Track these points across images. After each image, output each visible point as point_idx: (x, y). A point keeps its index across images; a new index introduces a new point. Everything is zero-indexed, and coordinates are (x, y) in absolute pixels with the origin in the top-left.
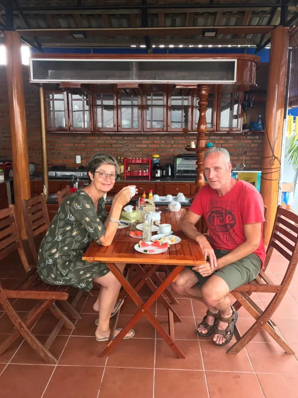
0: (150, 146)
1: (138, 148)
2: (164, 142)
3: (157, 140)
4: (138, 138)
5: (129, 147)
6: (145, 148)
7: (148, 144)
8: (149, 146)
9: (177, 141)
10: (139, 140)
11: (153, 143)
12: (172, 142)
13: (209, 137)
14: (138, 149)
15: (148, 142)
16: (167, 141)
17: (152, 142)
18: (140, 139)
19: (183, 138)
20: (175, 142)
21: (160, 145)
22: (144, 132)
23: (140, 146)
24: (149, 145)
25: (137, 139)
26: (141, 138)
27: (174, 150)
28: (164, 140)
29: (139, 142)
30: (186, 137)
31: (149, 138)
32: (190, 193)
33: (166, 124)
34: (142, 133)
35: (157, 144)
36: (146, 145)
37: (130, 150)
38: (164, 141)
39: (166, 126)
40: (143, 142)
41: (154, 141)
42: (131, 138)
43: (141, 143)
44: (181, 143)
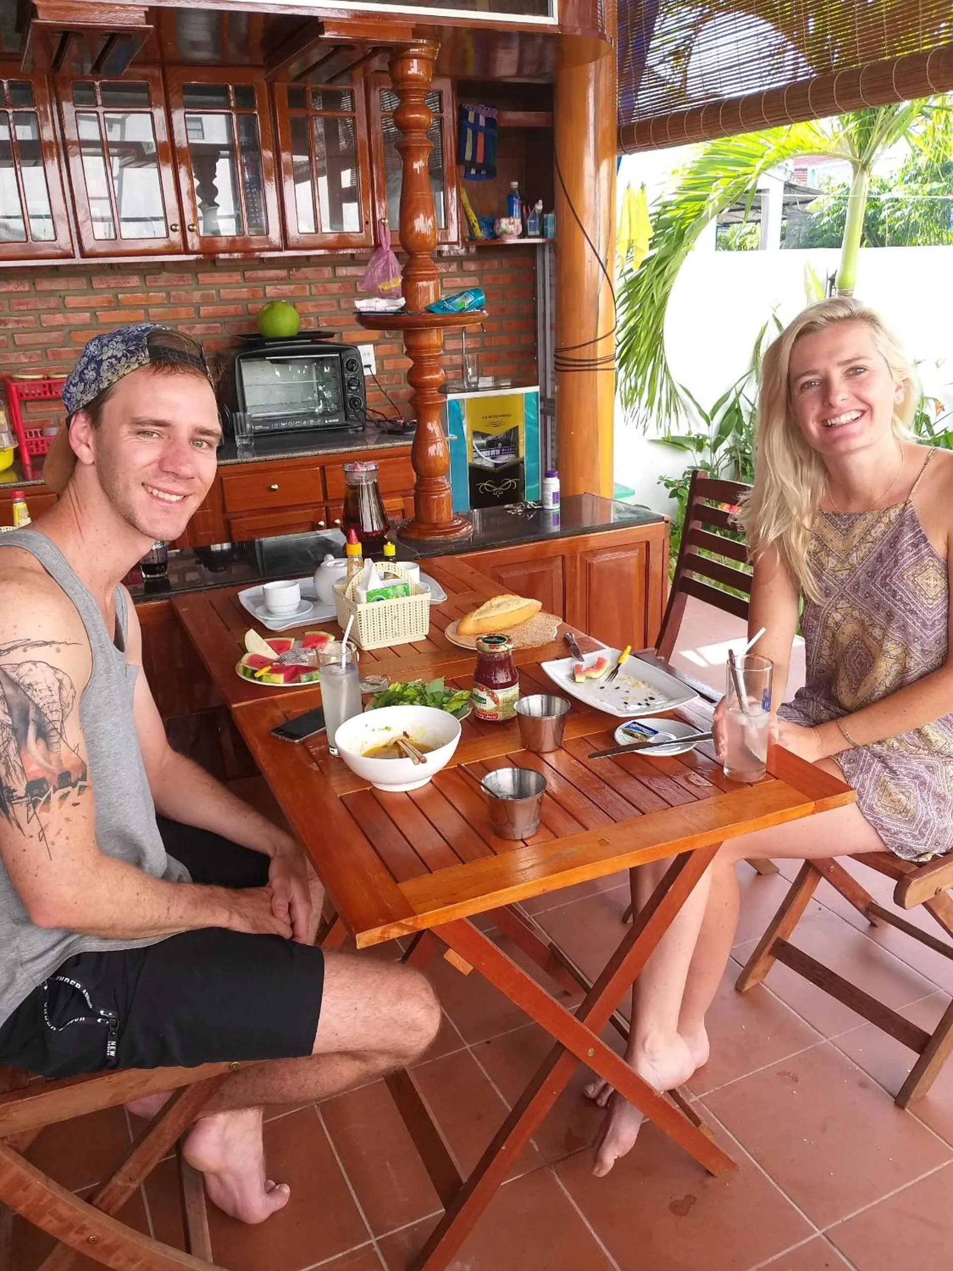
0: (104, 316)
1: (51, 329)
2: (162, 297)
3: (133, 290)
4: (45, 285)
5: (9, 326)
6: (84, 326)
7: (93, 310)
8: (101, 320)
9: (214, 292)
10: (51, 293)
11: (115, 305)
12: (197, 295)
13: (334, 271)
14: (54, 334)
15: (94, 300)
16: (173, 293)
17: (110, 302)
18: (53, 288)
19: (237, 277)
20: (209, 296)
21: (146, 311)
22: (84, 255)
23: (59, 319)
24: (98, 313)
25: (39, 288)
26: (59, 285)
27: (209, 328)
28: (160, 289)
29: (53, 302)
30: (248, 274)
31: (97, 284)
32: (325, 497)
33: (177, 221)
34: (78, 260)
35: (134, 307)
36: (88, 314)
37: (17, 342)
38: (164, 294)
39: (178, 228)
40: (71, 301)
41: (120, 296)
42: (12, 287)
43: (63, 308)
44: (231, 296)
